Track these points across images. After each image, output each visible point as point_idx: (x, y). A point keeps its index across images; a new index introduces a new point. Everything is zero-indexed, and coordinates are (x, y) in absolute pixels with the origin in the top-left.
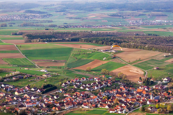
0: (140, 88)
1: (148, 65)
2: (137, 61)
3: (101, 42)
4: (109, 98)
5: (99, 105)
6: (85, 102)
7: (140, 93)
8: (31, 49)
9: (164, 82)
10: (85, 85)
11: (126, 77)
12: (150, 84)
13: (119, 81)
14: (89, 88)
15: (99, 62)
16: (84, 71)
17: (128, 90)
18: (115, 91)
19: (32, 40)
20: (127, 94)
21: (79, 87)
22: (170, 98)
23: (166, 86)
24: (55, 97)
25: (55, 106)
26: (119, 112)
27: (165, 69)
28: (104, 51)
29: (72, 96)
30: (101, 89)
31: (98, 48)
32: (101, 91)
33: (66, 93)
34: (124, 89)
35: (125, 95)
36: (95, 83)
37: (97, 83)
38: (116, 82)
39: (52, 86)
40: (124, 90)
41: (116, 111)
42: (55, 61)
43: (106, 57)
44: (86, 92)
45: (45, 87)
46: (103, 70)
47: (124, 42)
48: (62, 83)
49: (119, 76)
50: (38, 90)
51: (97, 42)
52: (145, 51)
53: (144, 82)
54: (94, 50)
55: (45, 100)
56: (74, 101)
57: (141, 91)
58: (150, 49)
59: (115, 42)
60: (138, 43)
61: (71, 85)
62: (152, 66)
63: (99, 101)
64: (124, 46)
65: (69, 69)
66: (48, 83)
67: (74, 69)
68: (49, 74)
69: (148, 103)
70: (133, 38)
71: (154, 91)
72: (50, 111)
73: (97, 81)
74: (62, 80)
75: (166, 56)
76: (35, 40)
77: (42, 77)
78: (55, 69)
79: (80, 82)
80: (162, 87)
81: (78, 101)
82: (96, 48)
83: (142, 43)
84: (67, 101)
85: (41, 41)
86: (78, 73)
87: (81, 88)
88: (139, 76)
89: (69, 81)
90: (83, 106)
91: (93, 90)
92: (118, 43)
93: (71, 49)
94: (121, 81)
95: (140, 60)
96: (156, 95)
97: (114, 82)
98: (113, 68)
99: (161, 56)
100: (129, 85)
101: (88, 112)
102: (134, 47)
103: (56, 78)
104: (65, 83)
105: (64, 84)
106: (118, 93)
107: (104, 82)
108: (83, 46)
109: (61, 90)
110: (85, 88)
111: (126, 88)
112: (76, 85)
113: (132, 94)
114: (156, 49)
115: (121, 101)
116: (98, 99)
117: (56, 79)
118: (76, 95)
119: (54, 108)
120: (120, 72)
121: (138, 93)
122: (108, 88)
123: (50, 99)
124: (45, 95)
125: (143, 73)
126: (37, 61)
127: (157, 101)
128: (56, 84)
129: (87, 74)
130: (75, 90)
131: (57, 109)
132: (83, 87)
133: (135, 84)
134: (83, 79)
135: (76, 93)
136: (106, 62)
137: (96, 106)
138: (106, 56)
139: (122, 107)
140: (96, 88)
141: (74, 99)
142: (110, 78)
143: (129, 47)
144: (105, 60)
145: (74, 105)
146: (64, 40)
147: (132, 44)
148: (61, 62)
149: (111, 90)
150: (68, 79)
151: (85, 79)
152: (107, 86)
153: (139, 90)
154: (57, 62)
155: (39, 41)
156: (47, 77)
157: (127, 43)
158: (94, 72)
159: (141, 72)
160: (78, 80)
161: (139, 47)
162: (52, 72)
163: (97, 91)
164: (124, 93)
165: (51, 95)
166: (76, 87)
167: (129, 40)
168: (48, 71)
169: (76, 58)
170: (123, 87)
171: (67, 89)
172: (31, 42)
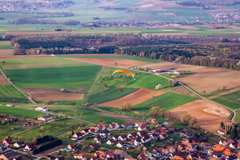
0: (221, 143)
1: (239, 100)
2: (219, 91)
3: (154, 54)
7: (220, 154)
8: (24, 67)
10: (116, 137)
11: (196, 122)
13: (181, 130)
14: (122, 143)
15: (148, 93)
16: (118, 109)
17: (198, 148)
18: (172, 150)
19: (27, 51)
20: (194, 155)
21: (103, 141)
28: (158, 72)
29: (88, 159)
30: (145, 145)
31: (149, 66)
32: (145, 149)
33: (78, 153)
34: (190, 145)
35: (190, 156)
36: (135, 134)
37: (139, 134)
38: (176, 131)
39: (52, 138)
40: (190, 148)
42: (65, 91)
43: (162, 84)
44: (117, 152)
45: (40, 141)
46: (153, 108)
47: (198, 54)
48: (73, 134)
49: (182, 120)
50: (27, 147)
51: (147, 54)
52: (235, 72)
53: (228, 133)
57: (222, 149)
59: (180, 55)
60: (223, 56)
61: (90, 137)
64: (198, 63)
65: (91, 107)
66: (47, 133)
67: (100, 105)
68: (50, 116)
70: (216, 47)
73: (140, 129)
74: (73, 128)
76: (32, 51)
77: (36, 122)
78: (63, 107)
79: (106, 132)
82: (143, 67)
83: (231, 57)
85: (44, 53)
86: (105, 114)
87: (109, 143)
88: (221, 121)
89: (86, 130)
91: (131, 148)
92: (187, 57)
93: (98, 69)
94: (185, 130)
95: (224, 89)
97: (172, 132)
98: (172, 104)
100: (201, 137)
102: (215, 65)
103: (63, 123)
104: (79, 134)
105: (75, 136)
106: (177, 153)
107: (153, 132)
108: (118, 62)
109: (69, 147)
110: (116, 142)
111: (194, 143)
112: (99, 138)
113: (204, 156)
117: (62, 126)
118: (98, 157)
120: (185, 112)
121: (215, 153)
122: (159, 144)
124: (38, 158)
125: (228, 114)
128: (62, 136)
129: (123, 115)
130: (97, 147)
132: (112, 141)
133: (213, 135)
134: (114, 126)
135: (98, 154)
136: (160, 93)
138: (162, 81)
140: (136, 143)
142: (166, 123)
143: (207, 64)
144: (160, 89)
146: (85, 51)
147: (212, 58)
148: (77, 92)
149: (165, 148)
150: (84, 125)
151: (118, 126)
152: (159, 140)
153: (217, 148)
154: (69, 92)
155: (40, 53)
156: (46, 121)
157: (203, 57)
158: (136, 112)
159: (224, 112)
160: (104, 129)
161: (226, 64)
162: (56, 111)
163: (138, 149)
164: (188, 154)
165: (49, 156)
166: (98, 142)
167: (208, 52)
168: (49, 110)
169: (106, 86)
170: (187, 141)
171: (81, 145)
172: (25, 54)
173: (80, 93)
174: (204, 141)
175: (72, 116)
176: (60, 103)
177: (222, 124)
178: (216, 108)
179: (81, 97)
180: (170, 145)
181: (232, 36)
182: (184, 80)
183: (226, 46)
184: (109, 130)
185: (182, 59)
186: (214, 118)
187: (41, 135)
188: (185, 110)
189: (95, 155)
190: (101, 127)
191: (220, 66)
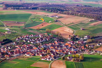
0: (68, 42)
1: (78, 27)
2: (71, 24)
3: (50, 10)
4: (45, 49)
5: (36, 54)
6: (28, 52)
7: (67, 46)
8: (5, 14)
9: (85, 38)
10: (31, 40)
11: (61, 34)
12: (75, 40)
13: (55, 37)
14: (33, 42)
15: (46, 24)
17: (60, 44)
18: (50, 44)
20: (58, 46)
21: (27, 41)
22: (84, 51)
23: (85, 42)
24: (9, 48)
25: (7, 54)
26: (48, 60)
27: (88, 30)
28: (51, 16)
29: (20, 47)
31: (48, 14)
32: (41, 44)
33: (17, 45)
35: (56, 47)
36: (38, 39)
37: (40, 38)
38: (53, 37)
39: (9, 40)
40: (57, 44)
41: (46, 59)
42: (18, 23)
43: (51, 21)
44: (31, 45)
45: (4, 41)
46: (47, 29)
47: (66, 10)
48: (16, 38)
49: (56, 34)
51: (48, 10)
52: (78, 17)
53: (71, 39)
54: (45, 15)
55: (2, 50)
56: (21, 51)
57: (68, 44)
58: (81, 16)
59: (59, 11)
60: (75, 11)
61: (22, 40)
62: (79, 27)
63: (38, 51)
64: (65, 14)
65: (25, 29)
66: (8, 38)
67: (28, 28)
68: (10, 32)
69: (69, 53)
70: (73, 8)
71: (76, 45)
72: (3, 58)
73: (40, 37)
74: (17, 36)
75: (91, 21)
76: (9, 8)
80: (82, 42)
81: (23, 51)
83: (77, 12)
84: (16, 51)
86: (30, 31)
87: (29, 42)
88: (69, 34)
89: (21, 37)
90: (26, 54)
91: (36, 43)
92: (62, 11)
93: (30, 15)
95: (73, 23)
96: (77, 48)
97: (52, 38)
98: (54, 28)
99: (87, 20)
101: (28, 59)
102: (71, 15)
104: (18, 38)
105: (17, 39)
106: (52, 46)
107: (45, 38)
108: (38, 13)
109: (14, 43)
111: (59, 42)
113: (61, 47)
114: (85, 16)
115: (52, 52)
116: (37, 50)
117: (13, 35)
118: (24, 47)
119: (6, 55)
121: (65, 46)
122: (47, 42)
123: (5, 49)
124: (3, 46)
125: (72, 32)
126: (6, 22)
127: (75, 52)
128: (12, 39)
129: (36, 32)
130: (24, 43)
131: (8, 56)
132: (30, 41)
133: (66, 39)
134: (31, 36)
135: (24, 46)
136: (50, 24)
137: (34, 55)
139: (50, 56)
140: (38, 42)
141: (21, 49)
142: (50, 35)
143: (68, 14)
145: (20, 54)
146: (27, 9)
147: (70, 12)
148: (22, 23)
149: (48, 44)
150: (21, 35)
151: (33, 36)
152: (46, 41)
153: (66, 44)
154: (19, 23)
155: (12, 9)
156: (8, 33)
157: (67, 12)
158: (41, 31)
159: (71, 31)
160: (28, 36)
161: (75, 14)
162: (12, 30)
163: (38, 44)
164: (56, 46)
165: (7, 46)
166: (25, 41)
167: (70, 10)
168: (10, 30)
169: (32, 21)
170: (56, 41)
171: (18, 42)
172: (7, 9)
173: (23, 23)
174: (62, 41)
175: (18, 32)
176: (15, 27)
177: (70, 36)
178: (69, 30)
179: (23, 25)
180: (50, 42)
181: (80, 4)
182: (59, 20)
183: (76, 8)
184: (29, 37)
185: (60, 12)
186: (67, 33)
187: (5, 38)
188: (58, 30)
189: (23, 46)
190: (27, 36)
191: (73, 15)
